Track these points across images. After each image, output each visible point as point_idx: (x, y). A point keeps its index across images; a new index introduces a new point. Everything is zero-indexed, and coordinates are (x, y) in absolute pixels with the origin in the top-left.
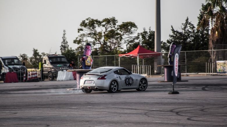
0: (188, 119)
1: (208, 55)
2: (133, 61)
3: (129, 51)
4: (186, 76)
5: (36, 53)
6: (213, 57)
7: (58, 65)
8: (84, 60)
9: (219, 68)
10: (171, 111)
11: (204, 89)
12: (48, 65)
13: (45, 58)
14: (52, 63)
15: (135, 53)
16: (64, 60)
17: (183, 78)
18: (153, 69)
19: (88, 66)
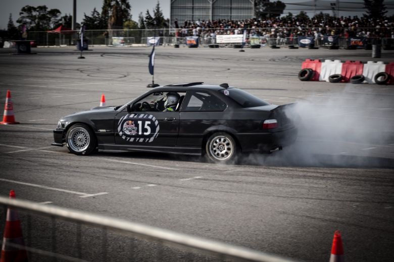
0: (88, 75)
2: (57, 35)
3: (55, 28)
9: (114, 42)
10: (77, 70)
15: (58, 31)
17: (89, 48)
18: (70, 42)
19: (24, 39)
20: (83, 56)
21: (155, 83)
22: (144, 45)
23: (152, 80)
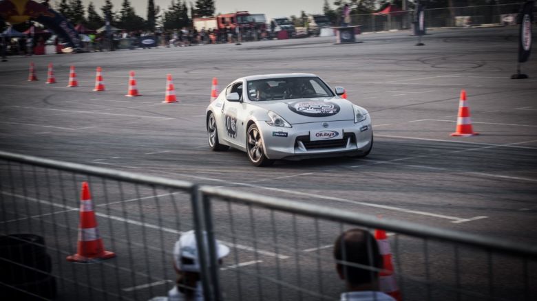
0: (433, 67)
1: (448, 12)
2: (384, 18)
3: (382, 9)
4: (430, 30)
5: (303, 15)
6: (452, 13)
7: (322, 24)
8: (343, 18)
9: (458, 23)
10: (418, 60)
11: (445, 41)
12: (313, 24)
13: (310, 18)
14: (317, 22)
15: (386, 12)
16: (326, 19)
17: (428, 32)
18: (402, 25)
19: (346, 24)
20: (422, 42)
21: (522, 73)
22: (497, 25)
23: (516, 69)
